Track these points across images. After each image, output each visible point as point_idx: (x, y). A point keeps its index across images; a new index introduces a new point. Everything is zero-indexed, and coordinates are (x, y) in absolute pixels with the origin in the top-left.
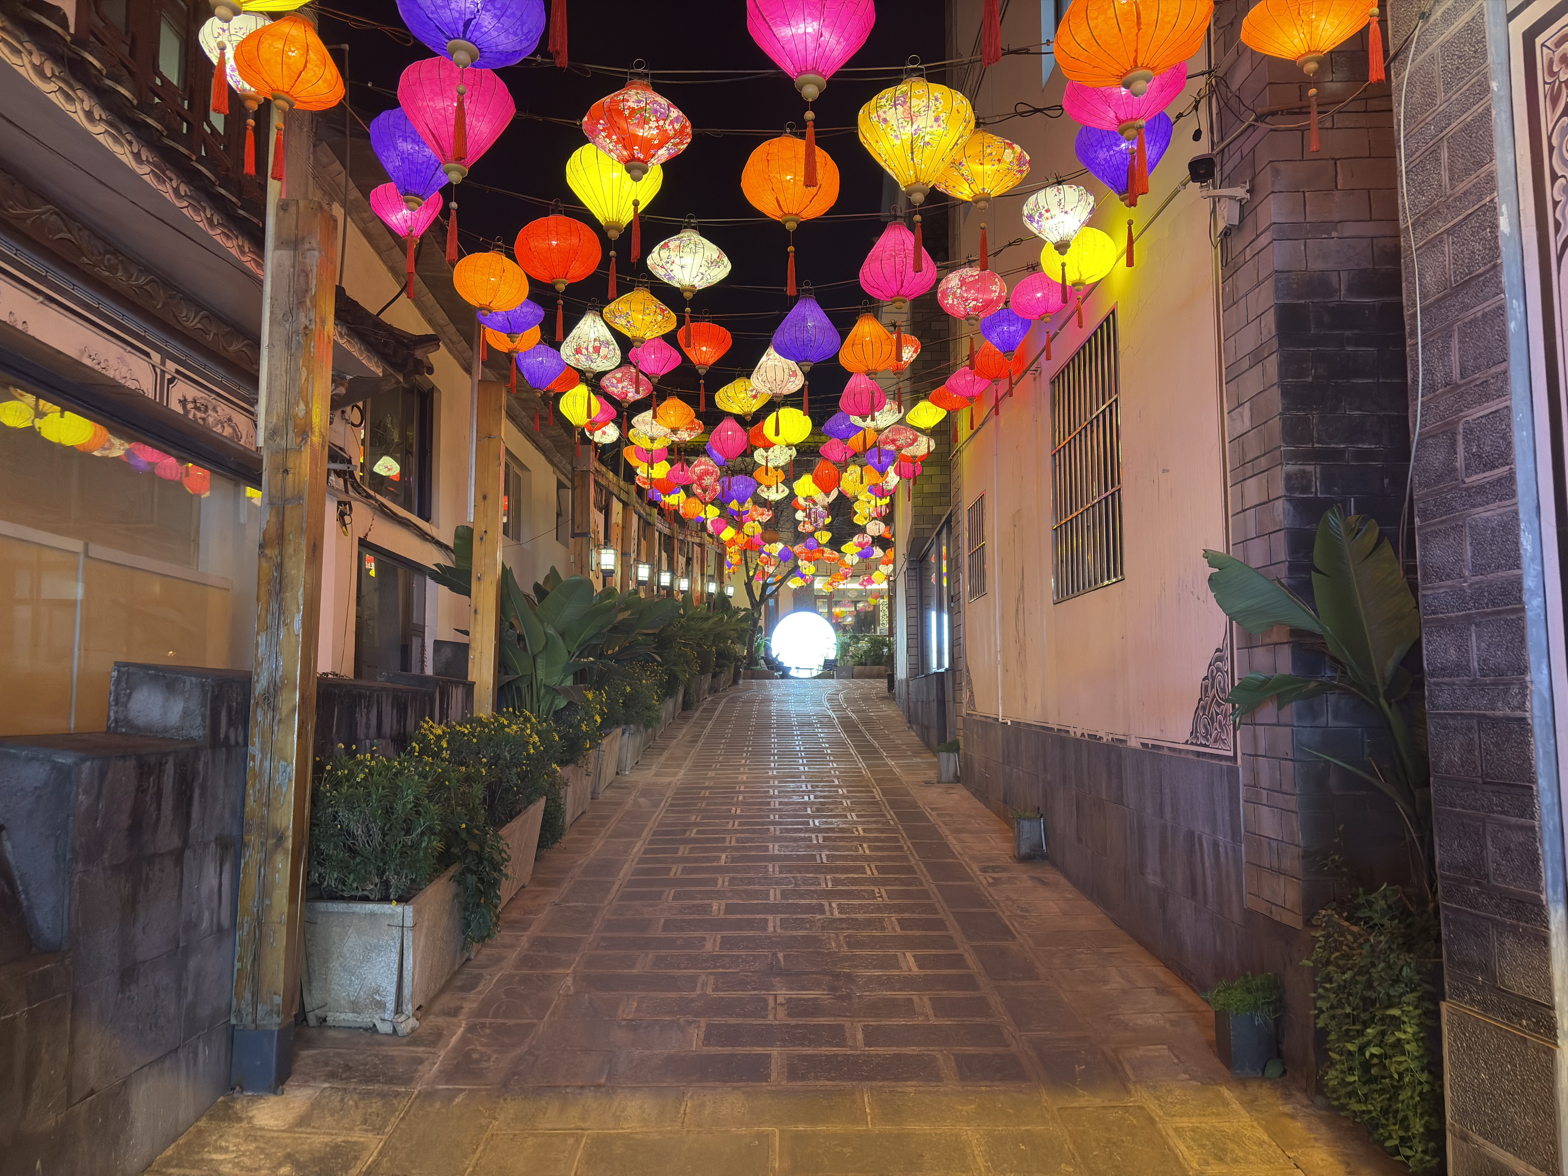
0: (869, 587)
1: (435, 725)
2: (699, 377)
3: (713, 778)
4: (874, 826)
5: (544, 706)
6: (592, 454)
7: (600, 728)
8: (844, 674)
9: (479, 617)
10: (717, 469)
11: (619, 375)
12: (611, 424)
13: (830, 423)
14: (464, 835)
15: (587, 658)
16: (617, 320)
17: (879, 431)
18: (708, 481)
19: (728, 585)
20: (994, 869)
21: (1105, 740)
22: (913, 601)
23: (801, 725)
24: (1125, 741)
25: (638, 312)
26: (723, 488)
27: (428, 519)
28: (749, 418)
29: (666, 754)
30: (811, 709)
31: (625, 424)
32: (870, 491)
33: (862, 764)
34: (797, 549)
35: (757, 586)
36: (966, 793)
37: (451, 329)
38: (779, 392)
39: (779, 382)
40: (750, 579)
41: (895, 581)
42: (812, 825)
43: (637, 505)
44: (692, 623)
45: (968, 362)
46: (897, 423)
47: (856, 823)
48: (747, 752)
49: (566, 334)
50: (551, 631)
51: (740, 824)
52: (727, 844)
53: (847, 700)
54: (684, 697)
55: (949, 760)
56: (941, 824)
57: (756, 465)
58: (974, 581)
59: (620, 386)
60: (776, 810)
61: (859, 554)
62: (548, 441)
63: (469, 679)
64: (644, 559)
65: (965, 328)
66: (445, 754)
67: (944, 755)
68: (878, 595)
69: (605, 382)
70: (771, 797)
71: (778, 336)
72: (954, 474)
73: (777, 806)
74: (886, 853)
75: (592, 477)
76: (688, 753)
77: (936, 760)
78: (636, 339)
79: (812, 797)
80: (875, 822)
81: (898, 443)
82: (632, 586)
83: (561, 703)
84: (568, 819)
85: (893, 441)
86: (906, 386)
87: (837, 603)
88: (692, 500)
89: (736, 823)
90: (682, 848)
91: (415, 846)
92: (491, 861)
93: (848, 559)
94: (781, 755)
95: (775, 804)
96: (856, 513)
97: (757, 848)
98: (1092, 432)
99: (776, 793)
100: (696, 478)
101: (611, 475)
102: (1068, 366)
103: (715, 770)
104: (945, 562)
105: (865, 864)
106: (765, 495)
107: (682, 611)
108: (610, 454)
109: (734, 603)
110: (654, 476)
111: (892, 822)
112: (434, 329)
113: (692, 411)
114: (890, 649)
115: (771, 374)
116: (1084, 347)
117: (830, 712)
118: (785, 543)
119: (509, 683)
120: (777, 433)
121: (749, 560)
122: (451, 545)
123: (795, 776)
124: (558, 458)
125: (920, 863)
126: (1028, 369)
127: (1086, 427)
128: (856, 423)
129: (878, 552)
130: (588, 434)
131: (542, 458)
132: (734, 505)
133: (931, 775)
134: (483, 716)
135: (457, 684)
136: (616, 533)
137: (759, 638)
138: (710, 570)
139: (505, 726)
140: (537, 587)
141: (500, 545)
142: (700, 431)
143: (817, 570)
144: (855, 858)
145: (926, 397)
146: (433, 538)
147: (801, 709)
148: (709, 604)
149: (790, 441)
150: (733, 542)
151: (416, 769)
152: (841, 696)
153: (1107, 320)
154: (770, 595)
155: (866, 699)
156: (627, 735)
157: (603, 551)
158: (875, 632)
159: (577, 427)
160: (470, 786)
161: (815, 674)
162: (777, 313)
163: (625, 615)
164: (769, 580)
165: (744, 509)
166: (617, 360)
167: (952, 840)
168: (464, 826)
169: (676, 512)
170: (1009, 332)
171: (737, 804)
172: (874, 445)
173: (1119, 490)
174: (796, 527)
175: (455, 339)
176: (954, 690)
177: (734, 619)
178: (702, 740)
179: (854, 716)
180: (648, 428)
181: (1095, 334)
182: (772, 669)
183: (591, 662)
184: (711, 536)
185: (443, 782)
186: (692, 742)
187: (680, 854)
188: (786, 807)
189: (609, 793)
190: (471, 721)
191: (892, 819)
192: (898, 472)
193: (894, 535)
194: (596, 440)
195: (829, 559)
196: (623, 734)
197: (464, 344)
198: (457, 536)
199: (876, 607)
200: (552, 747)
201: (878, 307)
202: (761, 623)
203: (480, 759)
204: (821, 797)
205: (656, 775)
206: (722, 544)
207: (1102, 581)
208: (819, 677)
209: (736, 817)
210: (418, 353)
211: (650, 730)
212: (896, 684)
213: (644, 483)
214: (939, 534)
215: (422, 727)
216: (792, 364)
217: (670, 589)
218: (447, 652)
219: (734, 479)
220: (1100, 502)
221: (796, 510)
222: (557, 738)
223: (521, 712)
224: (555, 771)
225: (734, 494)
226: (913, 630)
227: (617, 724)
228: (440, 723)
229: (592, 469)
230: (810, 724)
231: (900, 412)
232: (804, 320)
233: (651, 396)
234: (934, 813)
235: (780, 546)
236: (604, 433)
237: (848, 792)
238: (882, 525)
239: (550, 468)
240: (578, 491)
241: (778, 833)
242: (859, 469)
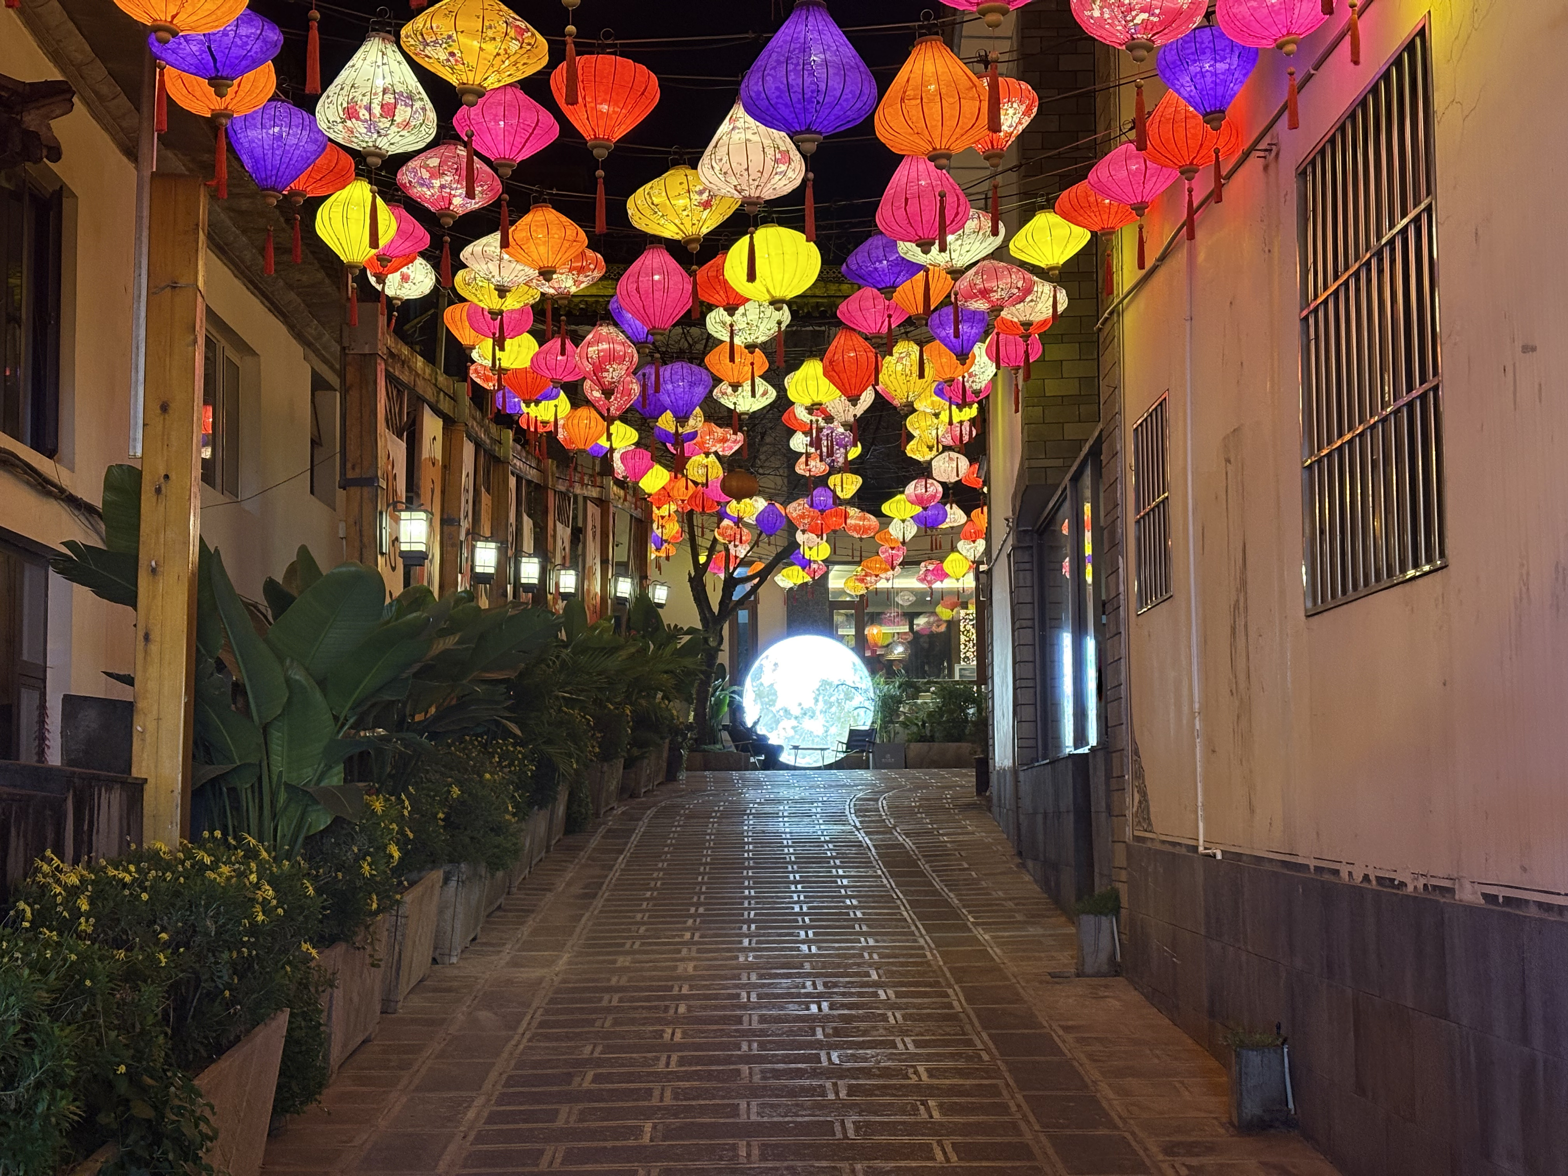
0: (937, 585)
1: (65, 867)
2: (594, 164)
3: (624, 970)
4: (951, 1064)
5: (285, 827)
6: (382, 320)
7: (398, 870)
8: (889, 758)
9: (154, 648)
10: (632, 350)
11: (434, 162)
12: (419, 261)
13: (857, 259)
14: (123, 1087)
15: (372, 729)
16: (429, 50)
17: (956, 273)
18: (614, 373)
19: (656, 582)
20: (1191, 1149)
21: (1410, 888)
22: (1026, 612)
23: (804, 861)
24: (1451, 891)
25: (471, 34)
26: (644, 387)
27: (51, 453)
28: (695, 247)
29: (531, 923)
30: (823, 829)
31: (447, 261)
32: (939, 392)
33: (924, 940)
34: (796, 509)
35: (715, 581)
36: (1134, 996)
37: (98, 72)
38: (754, 193)
39: (754, 174)
40: (700, 570)
41: (989, 572)
42: (825, 1063)
43: (471, 423)
44: (583, 659)
45: (1132, 135)
46: (992, 256)
47: (913, 1057)
48: (694, 916)
49: (328, 79)
50: (298, 676)
51: (682, 1062)
52: (655, 1102)
53: (896, 811)
54: (568, 807)
55: (1099, 930)
56: (1085, 1060)
57: (711, 342)
58: (1146, 572)
59: (437, 183)
60: (753, 1033)
61: (916, 518)
62: (292, 295)
63: (135, 773)
64: (487, 531)
65: (1127, 67)
66: (85, 925)
67: (1088, 921)
68: (959, 600)
69: (405, 176)
70: (744, 1007)
71: (751, 84)
72: (1106, 359)
73: (755, 1025)
74: (973, 1119)
75: (381, 367)
76: (577, 918)
77: (1073, 930)
78: (467, 90)
79: (825, 1005)
80: (952, 1056)
81: (995, 296)
82: (462, 584)
83: (321, 820)
84: (336, 1053)
85: (984, 293)
86: (1009, 183)
87: (876, 619)
88: (583, 412)
89: (674, 1058)
90: (564, 1109)
91: (24, 1110)
92: (178, 1139)
93: (895, 530)
94: (763, 922)
95: (752, 1020)
96: (911, 437)
97: (716, 1110)
98: (1380, 271)
99: (754, 998)
100: (589, 367)
101: (419, 362)
102: (1332, 141)
103: (632, 952)
104: (1088, 535)
105: (932, 1140)
106: (728, 402)
107: (563, 635)
108: (417, 322)
109: (668, 618)
110: (504, 364)
111: (985, 1057)
112: (63, 71)
113: (582, 235)
114: (980, 710)
115: (739, 159)
116: (1364, 103)
117: (861, 836)
118: (770, 498)
119: (214, 782)
120: (751, 276)
121: (698, 531)
122: (98, 504)
123: (793, 964)
124: (312, 329)
125: (1043, 1138)
126: (1253, 148)
127: (1368, 263)
128: (909, 257)
129: (955, 516)
130: (372, 280)
131: (282, 329)
132: (666, 422)
133: (1065, 959)
134: (163, 847)
135: (110, 783)
136: (430, 477)
137: (719, 690)
138: (620, 553)
139: (203, 867)
140: (271, 587)
141: (196, 503)
142: (597, 274)
143: (834, 551)
144: (912, 1129)
145: (1049, 205)
146: (62, 490)
147: (804, 829)
148: (618, 619)
149: (778, 294)
150: (665, 495)
151: (26, 954)
152: (882, 803)
153: (1410, 47)
154: (741, 603)
155: (932, 807)
156: (453, 884)
157: (404, 515)
158: (951, 673)
159: (351, 266)
160: (136, 988)
161: (830, 758)
162: (751, 35)
163: (449, 642)
164: (739, 573)
165: (687, 430)
166: (429, 131)
167: (1106, 1092)
168: (122, 1069)
169: (552, 436)
170: (1215, 74)
171: (676, 1021)
172: (946, 302)
173: (1436, 389)
174: (792, 467)
175: (104, 90)
176: (1109, 792)
177: (669, 650)
178: (605, 893)
179: (909, 843)
180: (493, 267)
181: (1386, 76)
182: (745, 749)
183: (381, 738)
184: (621, 484)
185: (82, 981)
186: (585, 896)
187: (560, 1123)
188: (774, 1027)
189: (417, 1001)
190: (137, 858)
191: (987, 1050)
192: (996, 357)
193: (987, 482)
194: (390, 292)
195: (856, 528)
196: (446, 880)
197: (123, 99)
198: (109, 485)
199: (953, 624)
200: (302, 908)
201: (953, 23)
202: (723, 658)
203: (156, 934)
204: (844, 1006)
205: (514, 963)
206: (643, 502)
207: (1403, 570)
208: (837, 765)
209: (672, 1047)
210: (31, 120)
211: (500, 874)
212: (994, 778)
213: (487, 379)
214: (1076, 478)
215: (38, 870)
216: (781, 138)
217: (539, 591)
218: (90, 719)
219: (666, 372)
220: (1397, 412)
221: (791, 433)
222: (311, 891)
223: (239, 839)
224: (308, 958)
225: (666, 399)
226: (1027, 671)
227: (434, 861)
228: (76, 861)
229: (382, 350)
230: (822, 860)
231: (995, 233)
232: (805, 49)
233: (497, 204)
234: (1070, 1038)
235: (760, 504)
236: (405, 278)
237: (898, 995)
238: (964, 462)
239: (298, 349)
240: (354, 395)
241: (757, 1078)
242: (916, 348)
